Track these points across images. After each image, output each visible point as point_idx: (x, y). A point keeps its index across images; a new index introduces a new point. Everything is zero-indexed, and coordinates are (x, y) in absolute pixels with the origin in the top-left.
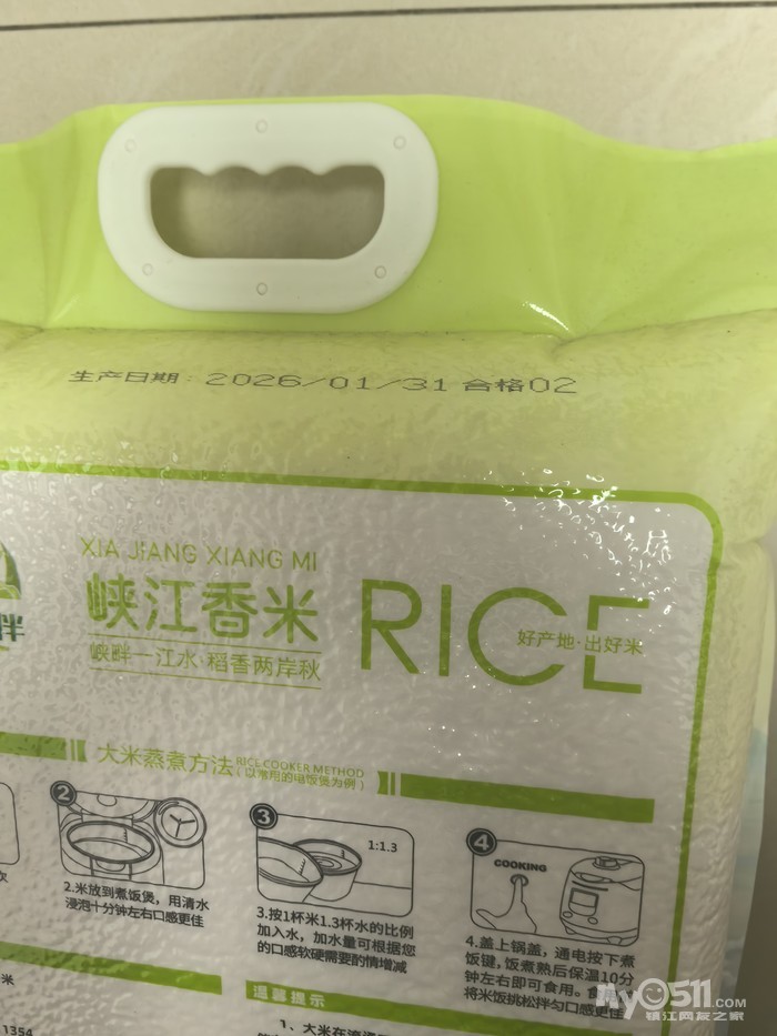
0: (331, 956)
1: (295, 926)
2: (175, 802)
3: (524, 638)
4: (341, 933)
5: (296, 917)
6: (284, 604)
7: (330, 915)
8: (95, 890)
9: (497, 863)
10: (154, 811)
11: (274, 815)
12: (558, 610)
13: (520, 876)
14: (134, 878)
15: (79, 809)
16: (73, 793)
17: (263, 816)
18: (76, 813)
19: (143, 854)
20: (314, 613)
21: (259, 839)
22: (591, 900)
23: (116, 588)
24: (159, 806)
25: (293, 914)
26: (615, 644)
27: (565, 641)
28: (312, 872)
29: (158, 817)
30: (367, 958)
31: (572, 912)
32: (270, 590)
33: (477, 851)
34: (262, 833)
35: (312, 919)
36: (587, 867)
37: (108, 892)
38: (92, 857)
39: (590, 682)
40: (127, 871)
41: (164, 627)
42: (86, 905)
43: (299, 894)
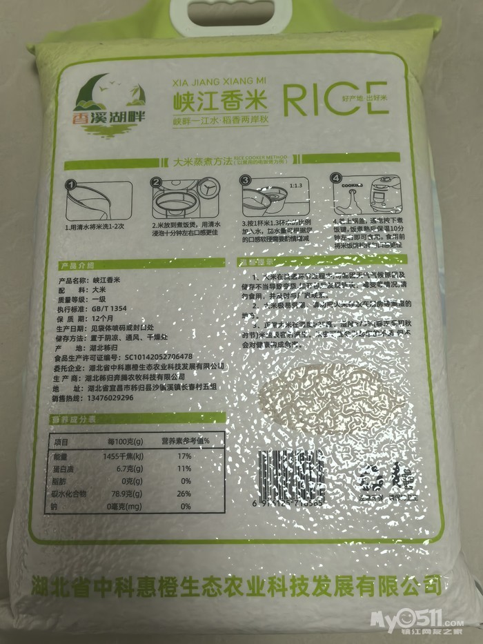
0: (276, 239)
1: (260, 227)
2: (206, 179)
3: (344, 99)
4: (279, 227)
5: (260, 223)
6: (254, 96)
7: (274, 220)
8: (167, 225)
9: (343, 186)
10: (197, 185)
11: (250, 180)
12: (356, 88)
13: (353, 190)
14: (186, 216)
15: (162, 188)
16: (160, 182)
17: (245, 180)
18: (161, 190)
19: (191, 204)
20: (265, 98)
21: (243, 190)
22: (381, 196)
23: (186, 97)
24: (199, 183)
25: (259, 222)
26: (377, 98)
27: (360, 98)
28: (266, 202)
29: (199, 187)
30: (291, 237)
31: (375, 202)
32: (248, 92)
33: (335, 182)
34: (245, 187)
35: (267, 223)
36: (378, 182)
37: (173, 225)
38: (166, 209)
39: (370, 112)
40: (183, 214)
41: (205, 109)
42: (162, 233)
43: (261, 212)
